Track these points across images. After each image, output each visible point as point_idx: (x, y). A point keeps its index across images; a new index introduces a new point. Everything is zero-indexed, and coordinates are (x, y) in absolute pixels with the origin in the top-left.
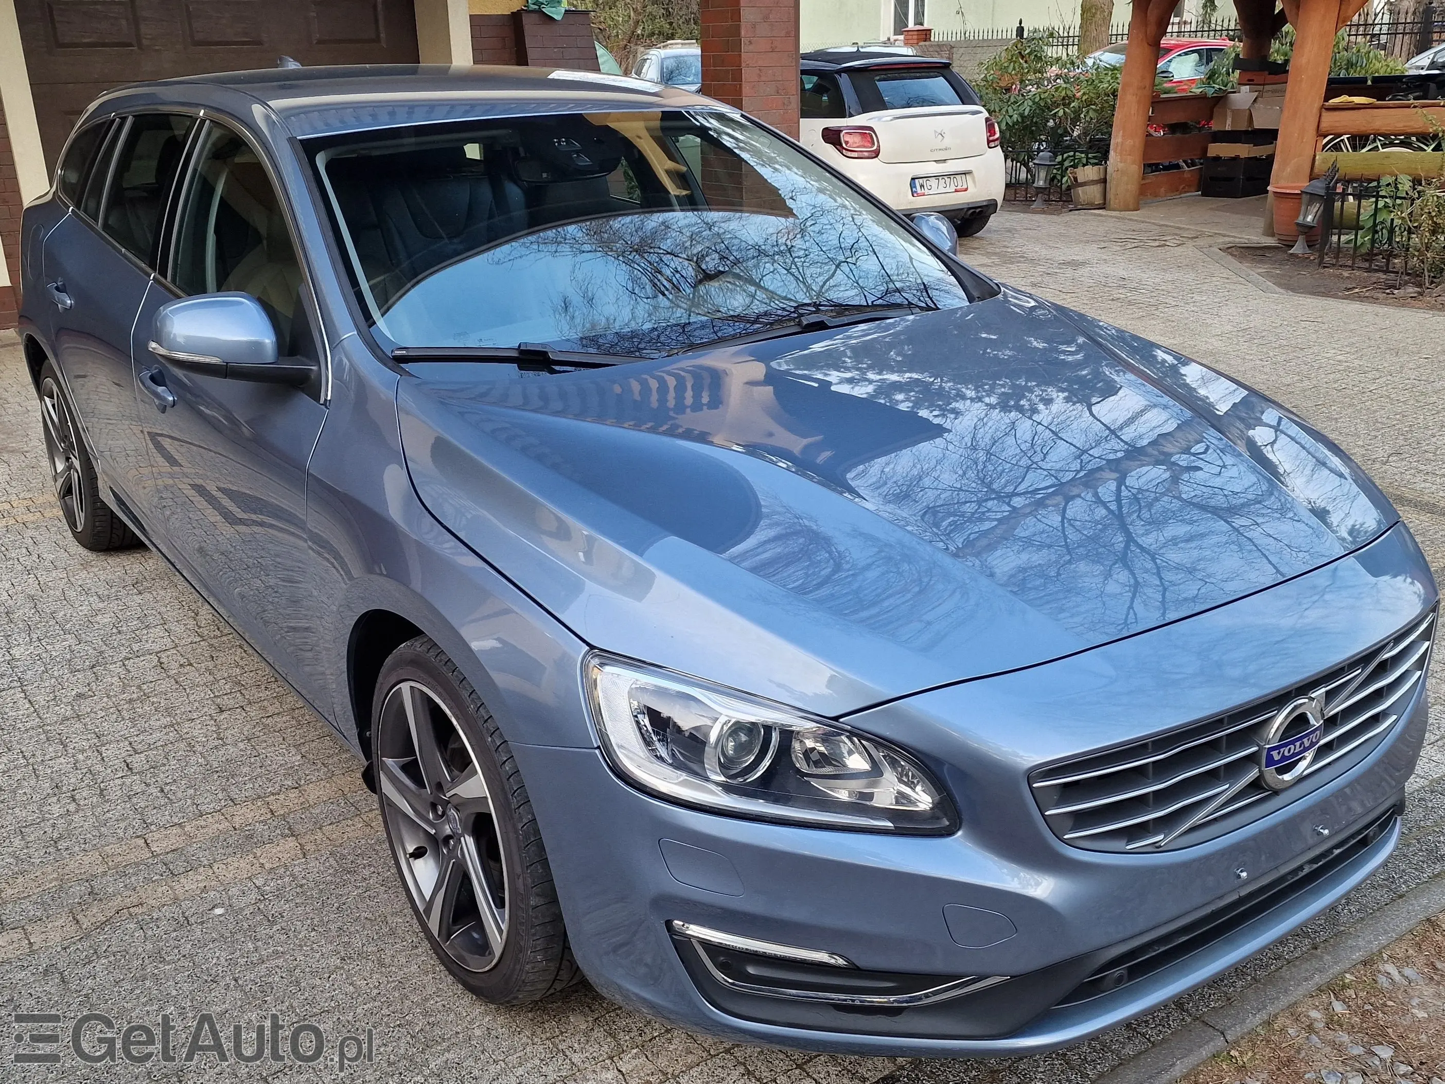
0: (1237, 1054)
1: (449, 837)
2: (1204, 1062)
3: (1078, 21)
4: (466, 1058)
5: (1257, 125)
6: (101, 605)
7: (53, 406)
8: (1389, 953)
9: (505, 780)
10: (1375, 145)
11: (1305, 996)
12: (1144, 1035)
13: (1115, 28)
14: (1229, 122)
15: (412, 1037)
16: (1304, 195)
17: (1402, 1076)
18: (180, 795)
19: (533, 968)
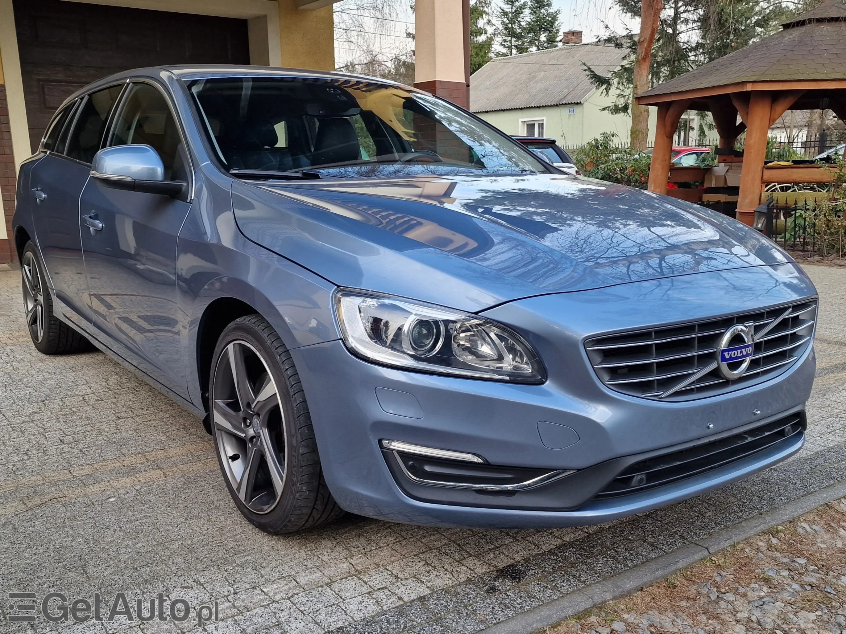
0: (715, 559)
1: (253, 437)
2: (696, 562)
3: (629, 141)
4: (258, 558)
5: (729, 184)
6: (50, 376)
7: (30, 271)
8: (804, 518)
9: (287, 379)
10: (794, 189)
11: (755, 535)
12: (661, 549)
13: (650, 144)
14: (713, 182)
15: (226, 550)
16: (756, 213)
17: (811, 571)
18: (92, 452)
19: (300, 496)
